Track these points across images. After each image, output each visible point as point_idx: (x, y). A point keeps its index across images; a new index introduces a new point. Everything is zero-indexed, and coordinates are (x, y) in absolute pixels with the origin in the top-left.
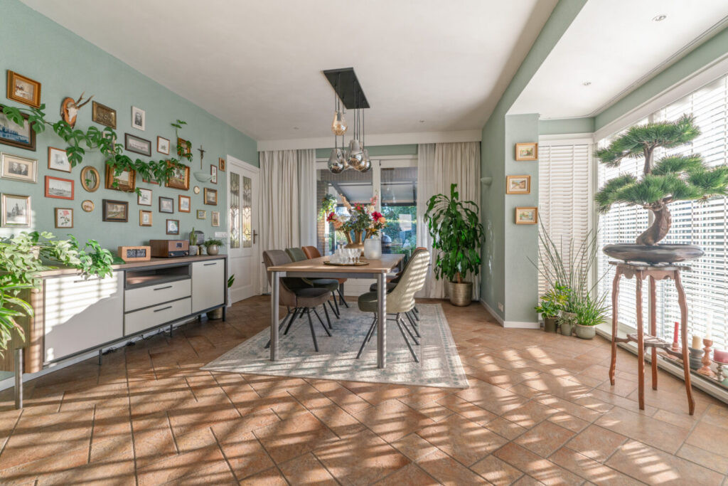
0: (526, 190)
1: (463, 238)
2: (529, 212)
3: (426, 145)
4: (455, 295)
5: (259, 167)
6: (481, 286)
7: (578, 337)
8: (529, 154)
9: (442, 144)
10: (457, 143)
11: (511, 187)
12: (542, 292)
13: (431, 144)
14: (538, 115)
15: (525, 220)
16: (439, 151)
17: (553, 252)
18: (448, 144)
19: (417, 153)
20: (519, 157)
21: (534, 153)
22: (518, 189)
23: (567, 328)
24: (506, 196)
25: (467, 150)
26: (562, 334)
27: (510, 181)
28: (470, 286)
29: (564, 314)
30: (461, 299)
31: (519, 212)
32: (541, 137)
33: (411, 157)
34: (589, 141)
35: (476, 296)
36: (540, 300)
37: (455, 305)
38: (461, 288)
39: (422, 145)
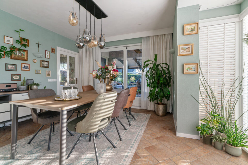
0: (190, 53)
1: (161, 81)
2: (193, 67)
3: (146, 37)
4: (158, 111)
5: (78, 53)
6: (173, 106)
7: (226, 152)
8: (192, 30)
9: (153, 36)
11: (180, 52)
13: (148, 37)
15: (190, 71)
16: (152, 40)
18: (156, 36)
19: (142, 43)
20: (186, 32)
21: (196, 31)
22: (185, 53)
23: (219, 145)
24: (178, 57)
25: (166, 38)
26: (215, 147)
27: (180, 48)
28: (166, 106)
29: (217, 134)
30: (161, 113)
31: (186, 67)
33: (140, 44)
34: (237, 20)
35: (170, 110)
36: (200, 122)
37: (158, 115)
38: (161, 107)
39: (144, 37)
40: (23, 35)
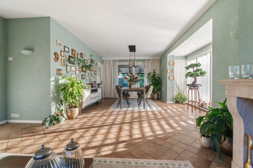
0: (172, 72)
1: (157, 83)
2: (172, 77)
4: (154, 97)
5: (103, 64)
6: (160, 95)
7: (183, 104)
8: (172, 64)
9: (151, 59)
10: (155, 59)
11: (168, 72)
12: (175, 95)
13: (148, 60)
14: (174, 55)
15: (172, 79)
16: (150, 61)
17: (177, 86)
20: (170, 65)
21: (173, 64)
22: (170, 72)
23: (180, 102)
24: (168, 74)
25: (157, 61)
26: (179, 104)
27: (168, 70)
28: (158, 95)
29: (180, 99)
30: (156, 98)
31: (170, 77)
32: (175, 60)
33: (143, 62)
34: (185, 61)
35: (159, 97)
36: (175, 97)
37: (155, 99)
38: (156, 95)
39: (146, 60)
40: (92, 58)
